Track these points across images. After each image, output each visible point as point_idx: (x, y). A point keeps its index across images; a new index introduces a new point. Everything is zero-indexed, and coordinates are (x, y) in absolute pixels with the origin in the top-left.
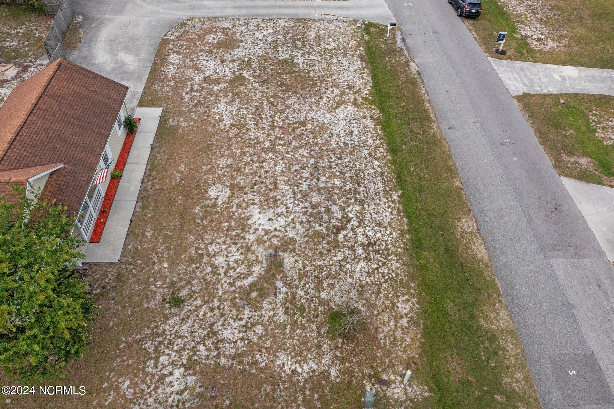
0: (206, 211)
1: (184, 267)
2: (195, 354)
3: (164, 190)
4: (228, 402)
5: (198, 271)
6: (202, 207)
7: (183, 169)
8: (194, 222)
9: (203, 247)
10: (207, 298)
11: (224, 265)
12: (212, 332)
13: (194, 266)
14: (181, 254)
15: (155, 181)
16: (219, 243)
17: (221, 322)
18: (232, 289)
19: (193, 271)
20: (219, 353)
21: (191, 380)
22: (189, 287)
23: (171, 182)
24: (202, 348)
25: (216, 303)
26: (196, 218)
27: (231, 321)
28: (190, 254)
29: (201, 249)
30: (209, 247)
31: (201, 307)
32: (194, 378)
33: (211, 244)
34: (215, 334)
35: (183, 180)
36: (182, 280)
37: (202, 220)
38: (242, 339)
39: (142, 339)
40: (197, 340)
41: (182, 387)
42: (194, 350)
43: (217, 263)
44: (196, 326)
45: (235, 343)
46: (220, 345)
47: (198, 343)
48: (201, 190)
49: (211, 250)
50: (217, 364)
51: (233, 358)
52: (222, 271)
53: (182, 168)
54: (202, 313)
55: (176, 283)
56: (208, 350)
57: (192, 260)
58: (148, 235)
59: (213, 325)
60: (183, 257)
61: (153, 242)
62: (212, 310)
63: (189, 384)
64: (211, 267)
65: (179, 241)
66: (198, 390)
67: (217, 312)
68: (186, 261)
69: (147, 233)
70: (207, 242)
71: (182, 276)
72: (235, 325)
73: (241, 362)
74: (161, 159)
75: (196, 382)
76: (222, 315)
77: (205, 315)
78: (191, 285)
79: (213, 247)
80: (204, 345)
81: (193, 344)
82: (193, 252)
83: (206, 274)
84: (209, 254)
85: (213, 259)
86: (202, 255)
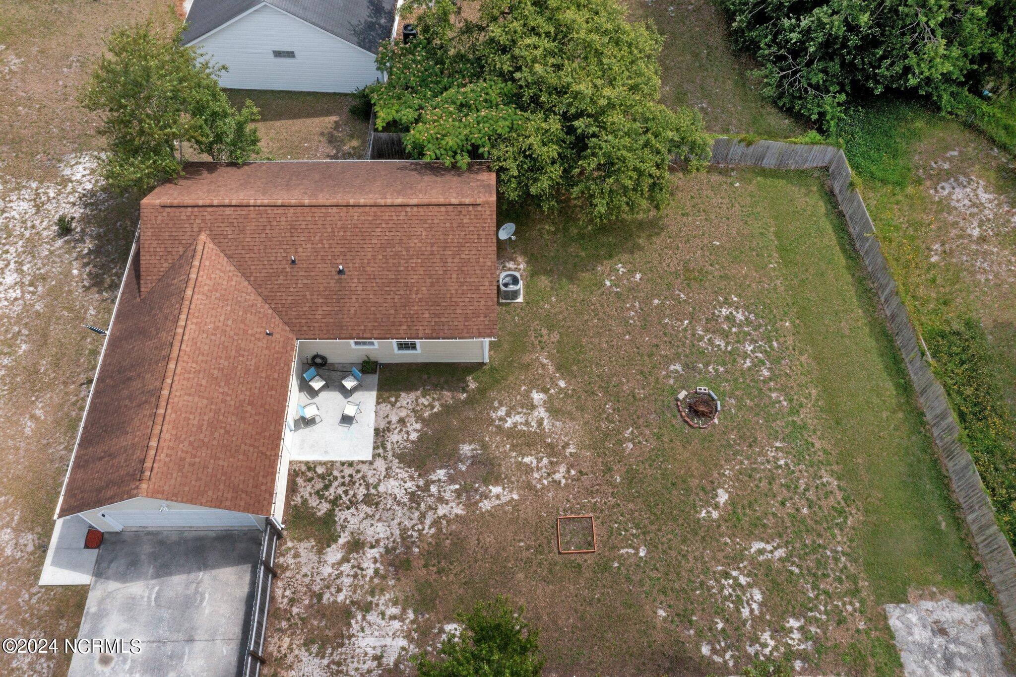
1: (54, 270)
2: (59, 190)
4: (38, 157)
5: (40, 265)
8: (30, 330)
9: (27, 295)
10: (36, 237)
11: (8, 273)
12: (38, 208)
13: (42, 271)
14: (55, 286)
16: (6, 299)
17: (27, 216)
18: (7, 247)
19: (44, 265)
20: (37, 190)
21: (67, 172)
22: (52, 249)
24: (52, 195)
25: (27, 234)
26: (27, 336)
27: (17, 216)
28: (44, 286)
29: (29, 292)
30: (19, 296)
31: (44, 229)
32: (64, 173)
33: (16, 299)
34: (36, 206)
36: (60, 256)
37: (20, 331)
38: (11, 201)
39: (107, 201)
40: (55, 201)
41: (75, 167)
42: (59, 193)
43: (15, 275)
44: (53, 212)
45: (19, 198)
46: (33, 197)
47: (54, 198)
49: (18, 291)
50: (41, 182)
51: (23, 187)
52: (12, 266)
54: (45, 223)
55: (66, 253)
56: (46, 193)
57: (44, 278)
58: (92, 312)
59: (36, 213)
60: (54, 283)
61: (87, 301)
62: (33, 227)
63: (69, 169)
64: (22, 270)
65: (55, 303)
66: (62, 165)
67: (29, 224)
68: (50, 277)
70: (21, 302)
71: (58, 260)
72: (14, 213)
73: (18, 184)
75: (63, 170)
76: (24, 222)
77: (42, 222)
78: (49, 250)
79: (14, 295)
80: (49, 197)
81: (59, 197)
82: (40, 289)
83: (30, 262)
84: (22, 285)
85: (18, 280)
86: (31, 284)
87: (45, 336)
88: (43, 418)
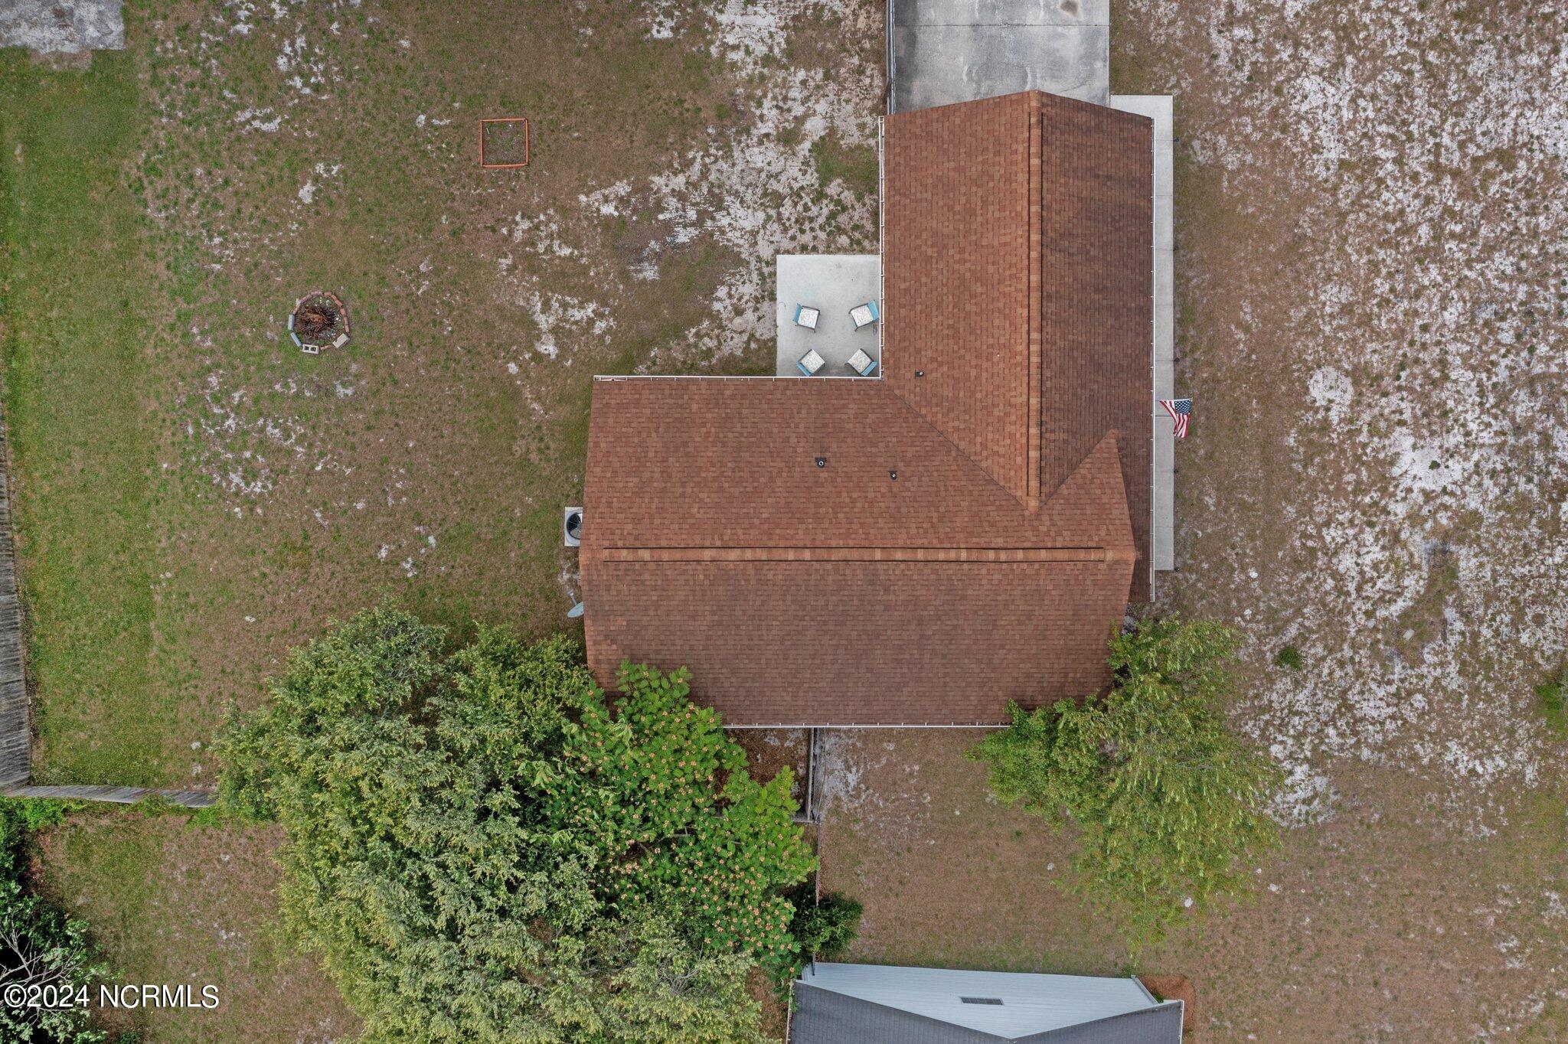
0: (1311, 442)
1: (1286, 578)
2: (1322, 742)
3: (1219, 381)
4: (1377, 816)
5: (1310, 587)
6: (1299, 432)
7: (1248, 317)
8: (1291, 469)
9: (1314, 532)
10: (1331, 642)
11: (1354, 574)
12: (1346, 707)
13: (1304, 576)
14: (1277, 549)
15: (1197, 355)
16: (1342, 524)
17: (1357, 687)
18: (1371, 624)
19: (1303, 588)
20: (1358, 741)
21: (1320, 782)
22: (1300, 620)
23: (1230, 358)
24: (1331, 731)
25: (1347, 652)
26: (1292, 460)
27: (1374, 686)
28: (1293, 548)
29: (1310, 537)
30: (1324, 531)
31: (1323, 659)
32: (1325, 780)
33: (1327, 524)
34: (1350, 708)
35: (1252, 351)
36: (1286, 605)
37: (1305, 467)
38: (1393, 717)
39: (1239, 717)
40: (1324, 718)
41: (1310, 794)
42: (1321, 735)
43: (1342, 568)
44: (1320, 695)
45: (1382, 724)
46: (1360, 727)
47: (1326, 724)
48: (1293, 383)
49: (1328, 539)
50: (1357, 759)
51: (1381, 749)
52: (1351, 587)
53: (1247, 314)
54: (1326, 671)
55: (1276, 611)
56: (1342, 735)
57: (1298, 564)
58: (1210, 501)
59: (1345, 692)
60: (1280, 554)
61: (1222, 520)
62: (1341, 664)
63: (1319, 789)
64: (1334, 578)
65: (1267, 517)
66: (1333, 798)
67: (1349, 669)
68: (1288, 565)
69: (1207, 498)
70: (1319, 520)
71: (1287, 598)
72: (1381, 693)
73: (1392, 756)
74: (1198, 286)
75: (1329, 785)
76: (1359, 675)
77: (1331, 674)
78: (1303, 616)
79: (1332, 532)
80: (1335, 727)
81: (1317, 725)
82: (1298, 543)
83: (1327, 593)
84: (1325, 550)
85: (1334, 561)
86: (1312, 552)
87: (1267, 461)
88: (1233, 327)
